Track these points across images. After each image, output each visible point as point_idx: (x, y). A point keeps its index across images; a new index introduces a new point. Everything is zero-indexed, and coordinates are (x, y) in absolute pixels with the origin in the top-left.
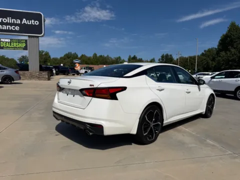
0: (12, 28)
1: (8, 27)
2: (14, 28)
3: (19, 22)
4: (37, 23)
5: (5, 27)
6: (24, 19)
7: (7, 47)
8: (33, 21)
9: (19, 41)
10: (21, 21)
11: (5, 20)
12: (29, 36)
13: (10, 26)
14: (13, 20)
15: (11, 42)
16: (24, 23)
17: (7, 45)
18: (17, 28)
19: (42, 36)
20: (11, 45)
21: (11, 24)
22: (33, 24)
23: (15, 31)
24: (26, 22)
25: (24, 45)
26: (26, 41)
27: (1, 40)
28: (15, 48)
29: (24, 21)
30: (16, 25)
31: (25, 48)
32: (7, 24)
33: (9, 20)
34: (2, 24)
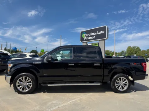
0: (92, 38)
4: (103, 32)
5: (89, 38)
6: (98, 32)
8: (102, 32)
9: (95, 44)
10: (96, 33)
11: (90, 35)
12: (100, 40)
14: (93, 34)
18: (94, 37)
19: (106, 39)
21: (92, 36)
23: (94, 39)
25: (97, 45)
26: (98, 43)
27: (88, 44)
29: (98, 33)
33: (91, 34)
34: (88, 37)
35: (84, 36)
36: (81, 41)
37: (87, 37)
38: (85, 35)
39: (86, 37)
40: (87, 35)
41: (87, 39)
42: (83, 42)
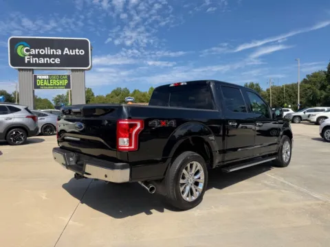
0: (50, 61)
1: (45, 59)
2: (53, 61)
3: (59, 52)
4: (82, 52)
5: (42, 61)
6: (66, 49)
7: (45, 86)
8: (77, 50)
9: (60, 77)
10: (62, 52)
11: (42, 51)
12: (73, 70)
13: (48, 59)
14: (52, 51)
15: (49, 79)
16: (67, 54)
17: (45, 83)
18: (57, 61)
19: (89, 69)
20: (49, 83)
21: (50, 56)
22: (77, 53)
23: (56, 65)
24: (68, 52)
25: (66, 82)
26: (68, 76)
27: (38, 77)
28: (55, 87)
29: (66, 51)
30: (56, 56)
31: (68, 86)
32: (45, 56)
33: (47, 51)
34: (39, 56)
35: (21, 50)
36: (13, 65)
37: (34, 56)
38: (27, 51)
39: (30, 55)
40: (33, 52)
41: (33, 60)
42: (19, 70)
